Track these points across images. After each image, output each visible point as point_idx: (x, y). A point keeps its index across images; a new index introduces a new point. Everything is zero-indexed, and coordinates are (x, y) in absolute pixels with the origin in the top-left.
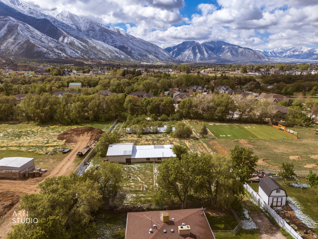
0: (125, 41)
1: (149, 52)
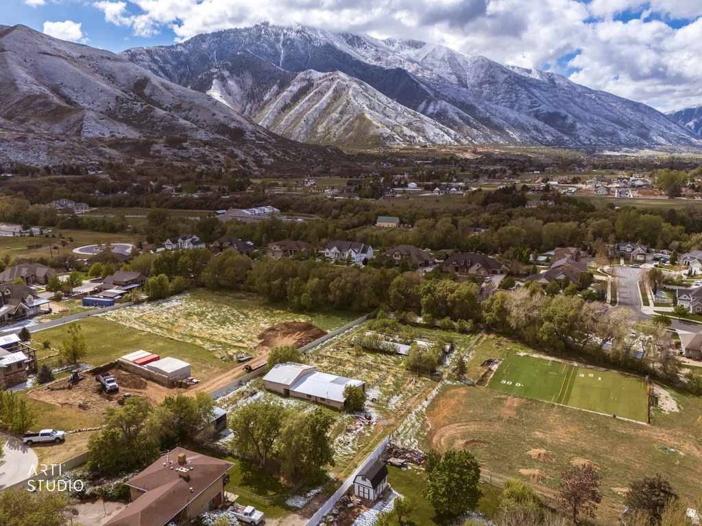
0: (562, 100)
1: (624, 125)
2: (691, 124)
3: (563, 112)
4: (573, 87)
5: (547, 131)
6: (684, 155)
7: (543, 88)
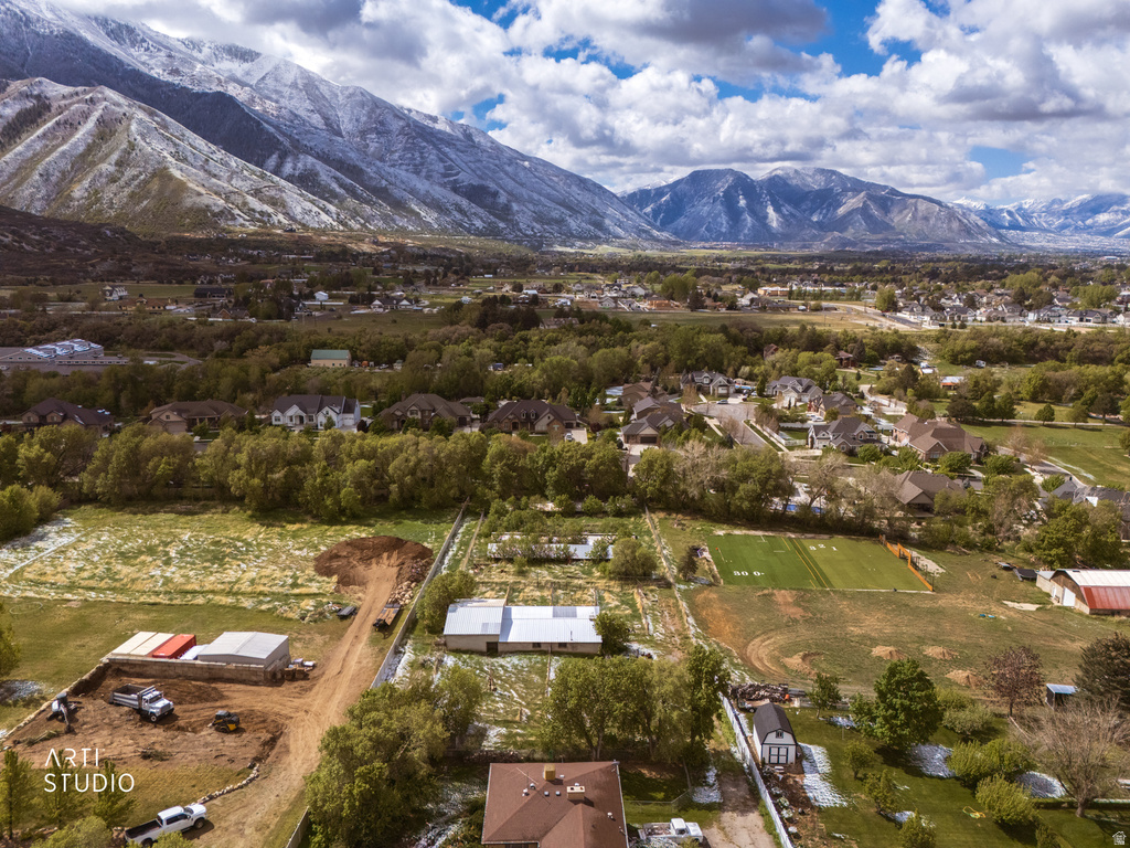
0: (488, 168)
1: (574, 210)
2: (648, 209)
3: (492, 186)
4: (499, 148)
5: (475, 214)
6: (648, 252)
7: (459, 147)
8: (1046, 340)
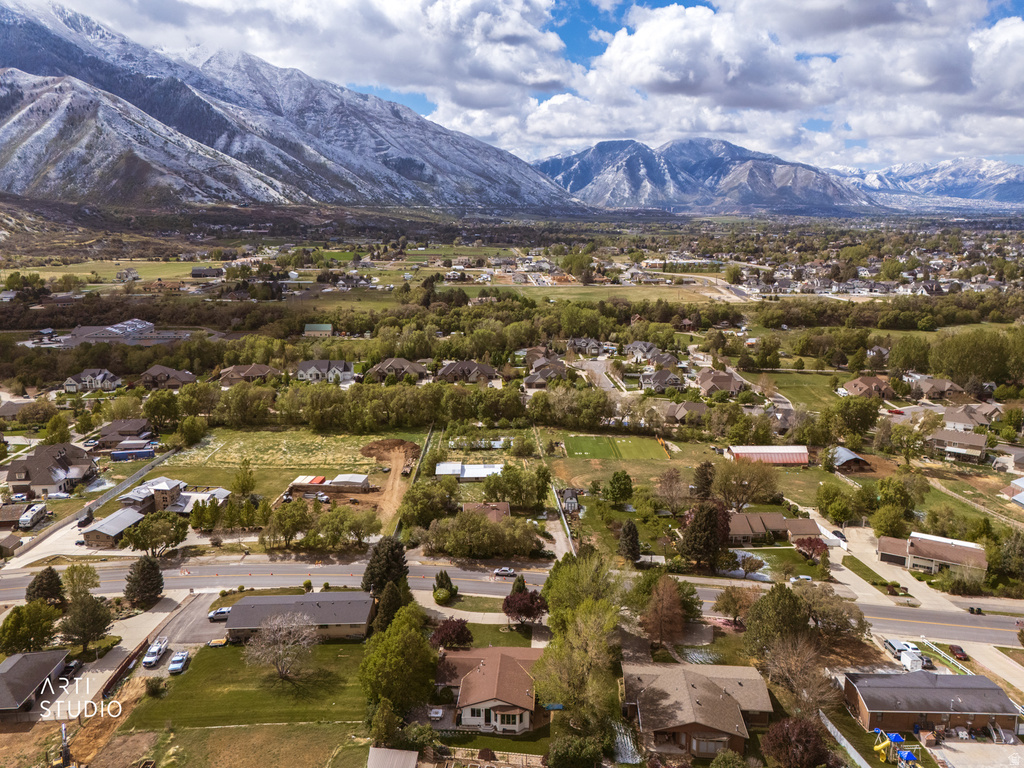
0: (415, 143)
3: (419, 159)
4: (423, 124)
5: (404, 186)
7: (388, 123)
8: (832, 310)
